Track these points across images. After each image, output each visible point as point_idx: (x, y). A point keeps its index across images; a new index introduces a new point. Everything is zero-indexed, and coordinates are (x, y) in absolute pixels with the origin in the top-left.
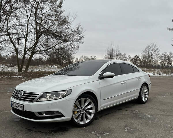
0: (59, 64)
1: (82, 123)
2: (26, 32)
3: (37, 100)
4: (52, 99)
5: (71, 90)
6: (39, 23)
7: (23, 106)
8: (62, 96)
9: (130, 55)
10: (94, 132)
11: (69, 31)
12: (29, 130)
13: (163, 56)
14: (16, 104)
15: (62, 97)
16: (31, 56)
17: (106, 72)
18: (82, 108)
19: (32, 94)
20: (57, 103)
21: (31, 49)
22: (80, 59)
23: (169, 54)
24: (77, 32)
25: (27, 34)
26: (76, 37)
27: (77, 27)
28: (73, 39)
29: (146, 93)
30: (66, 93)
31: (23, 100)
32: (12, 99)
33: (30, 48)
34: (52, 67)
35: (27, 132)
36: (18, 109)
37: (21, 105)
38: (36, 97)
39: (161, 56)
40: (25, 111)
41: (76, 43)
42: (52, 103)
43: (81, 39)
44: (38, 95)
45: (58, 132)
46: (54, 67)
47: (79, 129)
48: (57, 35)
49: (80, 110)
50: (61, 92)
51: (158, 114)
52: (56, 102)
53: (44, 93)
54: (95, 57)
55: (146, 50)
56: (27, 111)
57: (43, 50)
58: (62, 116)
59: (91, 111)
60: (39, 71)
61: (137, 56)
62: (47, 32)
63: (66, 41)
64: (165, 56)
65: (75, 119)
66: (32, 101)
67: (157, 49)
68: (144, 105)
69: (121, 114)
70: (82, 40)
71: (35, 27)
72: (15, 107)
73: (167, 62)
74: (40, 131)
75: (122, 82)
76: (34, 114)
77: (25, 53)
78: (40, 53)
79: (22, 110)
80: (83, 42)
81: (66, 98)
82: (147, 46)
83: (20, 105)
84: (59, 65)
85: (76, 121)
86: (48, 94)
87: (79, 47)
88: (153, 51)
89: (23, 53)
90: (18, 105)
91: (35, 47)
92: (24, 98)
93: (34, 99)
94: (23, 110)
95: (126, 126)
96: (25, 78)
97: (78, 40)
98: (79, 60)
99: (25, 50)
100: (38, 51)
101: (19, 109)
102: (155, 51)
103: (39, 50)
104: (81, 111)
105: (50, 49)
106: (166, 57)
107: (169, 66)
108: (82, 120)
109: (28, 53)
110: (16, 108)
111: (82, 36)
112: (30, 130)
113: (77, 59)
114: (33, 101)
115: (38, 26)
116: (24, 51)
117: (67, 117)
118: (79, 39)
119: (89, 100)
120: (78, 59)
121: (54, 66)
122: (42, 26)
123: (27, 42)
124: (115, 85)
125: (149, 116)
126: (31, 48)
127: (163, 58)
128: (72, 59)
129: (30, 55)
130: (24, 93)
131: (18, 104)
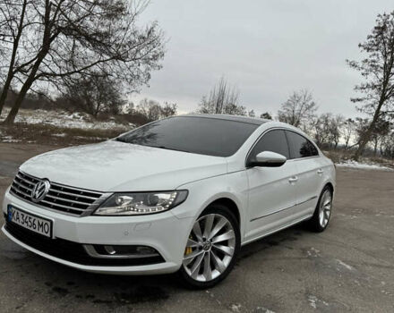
0: (88, 113)
1: (201, 278)
2: (19, 22)
3: (95, 211)
4: (136, 213)
5: (185, 192)
6: (55, 5)
7: (49, 223)
8: (164, 205)
9: (252, 112)
10: (236, 307)
11: (128, 34)
12: (58, 290)
13: (322, 120)
14: (25, 215)
15: (163, 209)
16: (27, 86)
17: (263, 151)
18: (204, 240)
19: (78, 192)
20: (150, 223)
21: (27, 68)
22: (138, 106)
23: (335, 117)
24: (149, 39)
25: (21, 28)
26: (143, 51)
27: (149, 28)
28: (138, 56)
29: (328, 208)
30: (175, 199)
31: (49, 206)
32: (11, 199)
33: (23, 65)
34: (71, 116)
35: (55, 298)
36: (32, 229)
37: (45, 222)
38: (92, 201)
39: (319, 121)
40: (53, 238)
41: (143, 68)
42: (138, 224)
43: (155, 58)
44: (98, 196)
45: (142, 301)
46: (74, 117)
47: (193, 294)
48: (98, 41)
49: (200, 243)
50: (161, 196)
51: (366, 264)
52: (148, 222)
53: (115, 193)
54: (174, 106)
55: (288, 104)
56: (59, 240)
57: (58, 72)
58: (160, 259)
59: (224, 248)
60: (40, 123)
61: (267, 114)
62: (73, 30)
63: (117, 57)
64: (327, 121)
65: (186, 269)
66: (79, 213)
67: (313, 104)
68: (320, 234)
69: (281, 256)
70: (159, 62)
71: (43, 13)
72: (20, 224)
73: (329, 135)
74: (93, 297)
75: (291, 179)
76: (83, 249)
77: (11, 75)
78: (50, 80)
79: (44, 234)
80: (160, 67)
81: (175, 211)
82: (292, 95)
83: (41, 221)
84: (88, 115)
85: (190, 273)
86: (125, 197)
87: (149, 77)
88: (304, 108)
89: (7, 74)
90: (32, 220)
91: (38, 63)
92: (52, 200)
93: (87, 206)
94: (48, 235)
95: (308, 294)
96: (10, 137)
97: (147, 61)
98: (135, 108)
99: (11, 68)
100: (44, 74)
101: (36, 231)
102: (308, 108)
103: (49, 71)
104: (201, 248)
105: (75, 72)
106: (330, 123)
107: (331, 145)
108: (201, 272)
109: (18, 75)
110: (25, 226)
111: (158, 52)
112: (61, 292)
113: (132, 105)
114: (81, 212)
115: (52, 13)
116: (8, 70)
117: (172, 263)
118: (151, 57)
119: (224, 221)
120: (135, 105)
121: (76, 114)
122: (62, 13)
123: (18, 49)
124: (276, 185)
125: (348, 267)
126: (27, 64)
127: (322, 126)
128: (123, 103)
129: (24, 81)
130: (52, 187)
131: (34, 218)
